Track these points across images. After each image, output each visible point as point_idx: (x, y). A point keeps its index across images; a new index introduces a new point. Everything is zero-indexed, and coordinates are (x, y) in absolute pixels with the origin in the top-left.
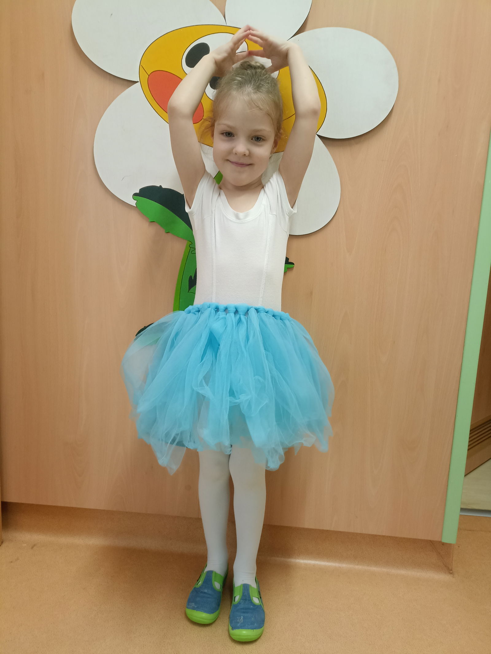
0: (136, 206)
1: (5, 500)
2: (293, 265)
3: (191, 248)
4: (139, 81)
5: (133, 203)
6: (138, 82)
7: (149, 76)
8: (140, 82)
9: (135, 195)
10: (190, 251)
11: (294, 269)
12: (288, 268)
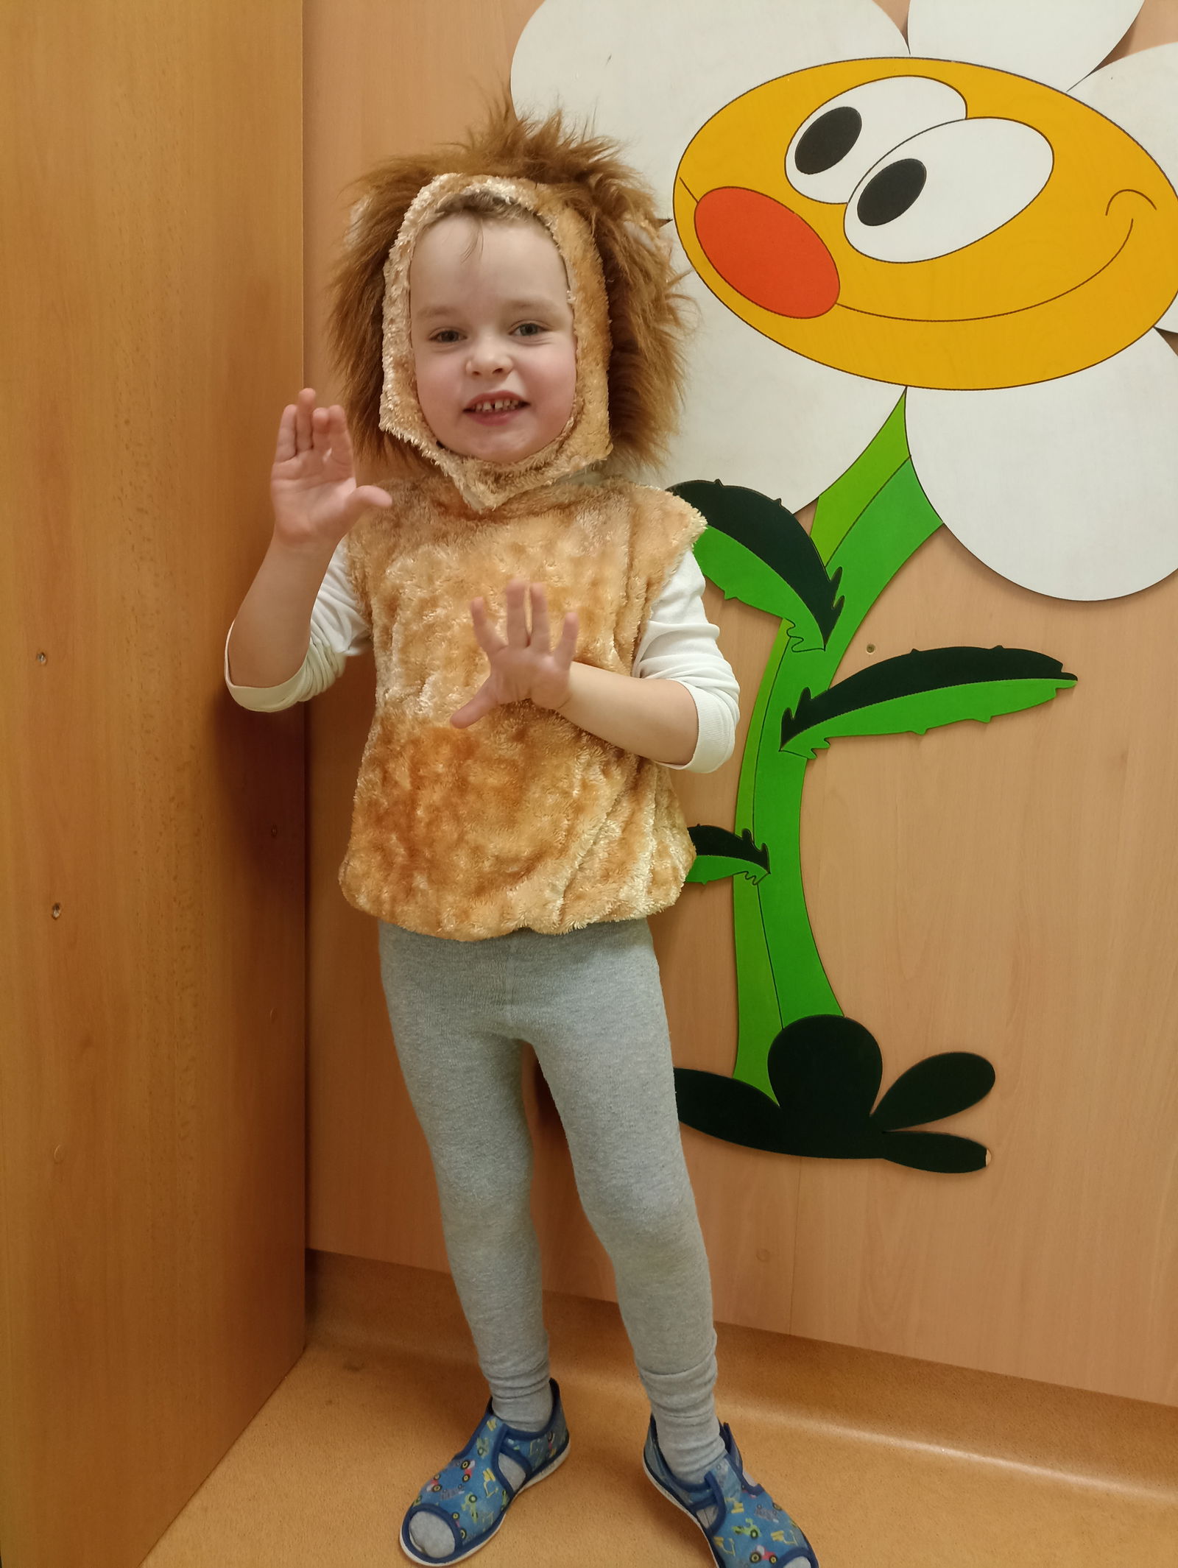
1: (313, 1246)
2: (1075, 682)
3: (790, 637)
4: (671, 216)
6: (669, 221)
7: (698, 203)
8: (674, 222)
10: (790, 645)
11: (1076, 691)
12: (1057, 689)
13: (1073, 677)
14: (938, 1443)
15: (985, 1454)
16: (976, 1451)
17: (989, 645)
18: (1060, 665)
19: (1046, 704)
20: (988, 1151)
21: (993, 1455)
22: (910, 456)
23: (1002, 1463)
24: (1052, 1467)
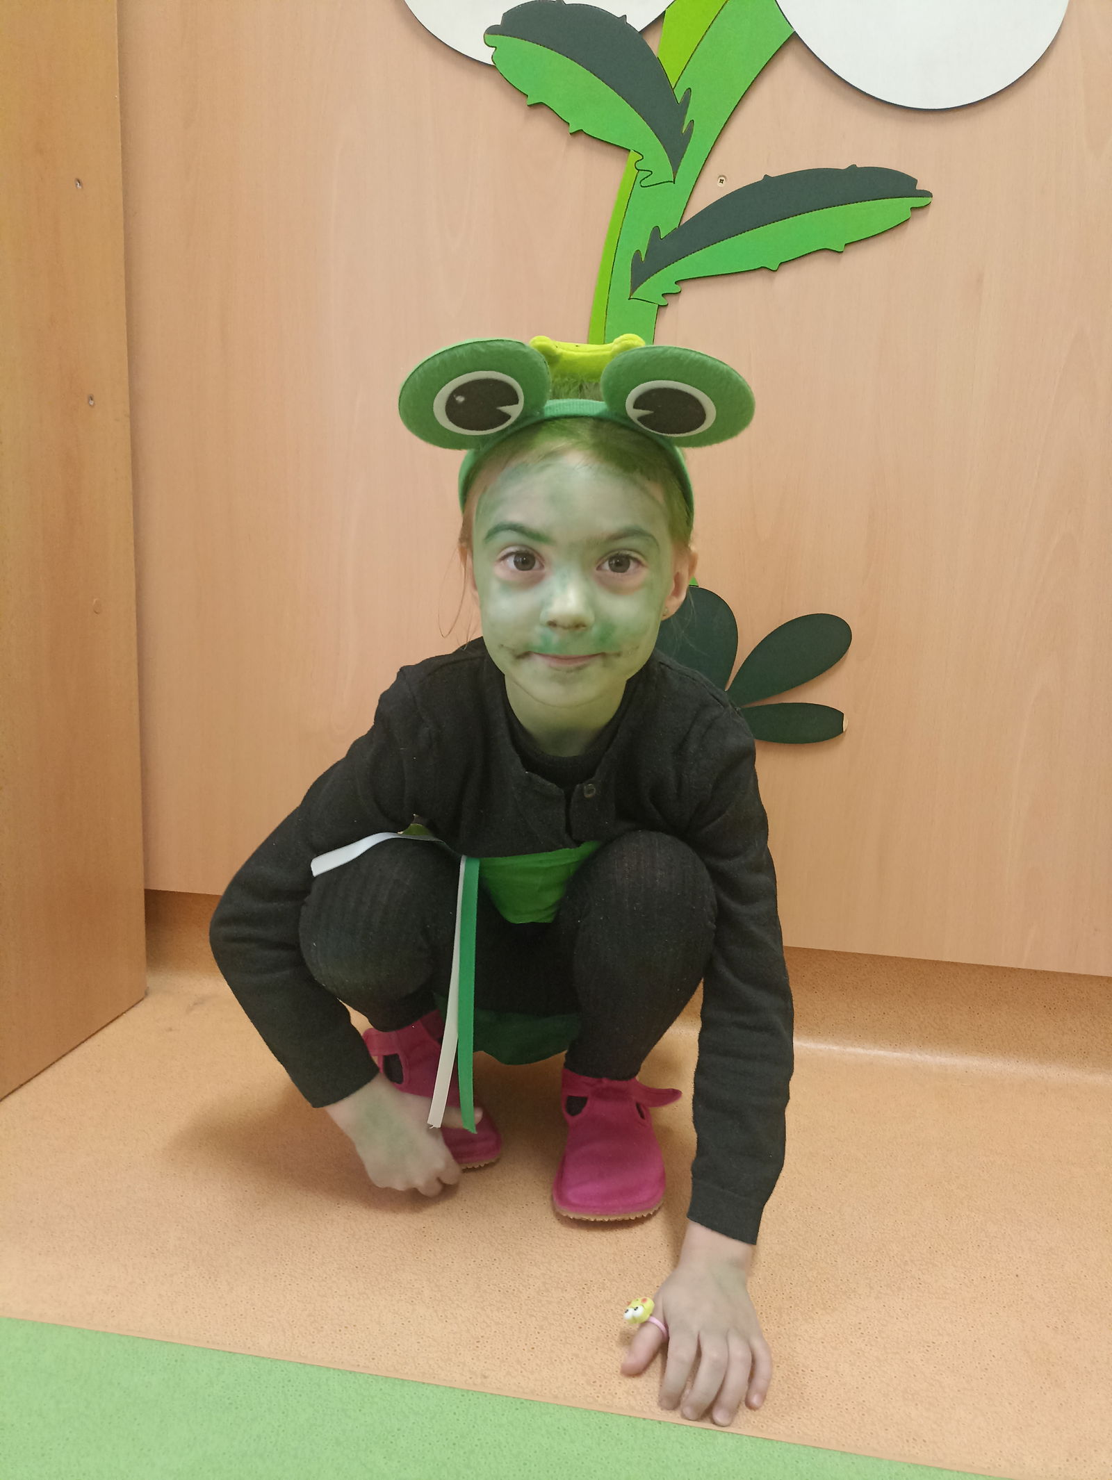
0: (492, 64)
1: (154, 887)
2: (930, 199)
3: (639, 170)
5: (485, 54)
9: (492, 31)
10: (639, 180)
11: (932, 207)
12: (913, 209)
13: (928, 195)
17: (843, 166)
18: (915, 181)
20: (845, 717)
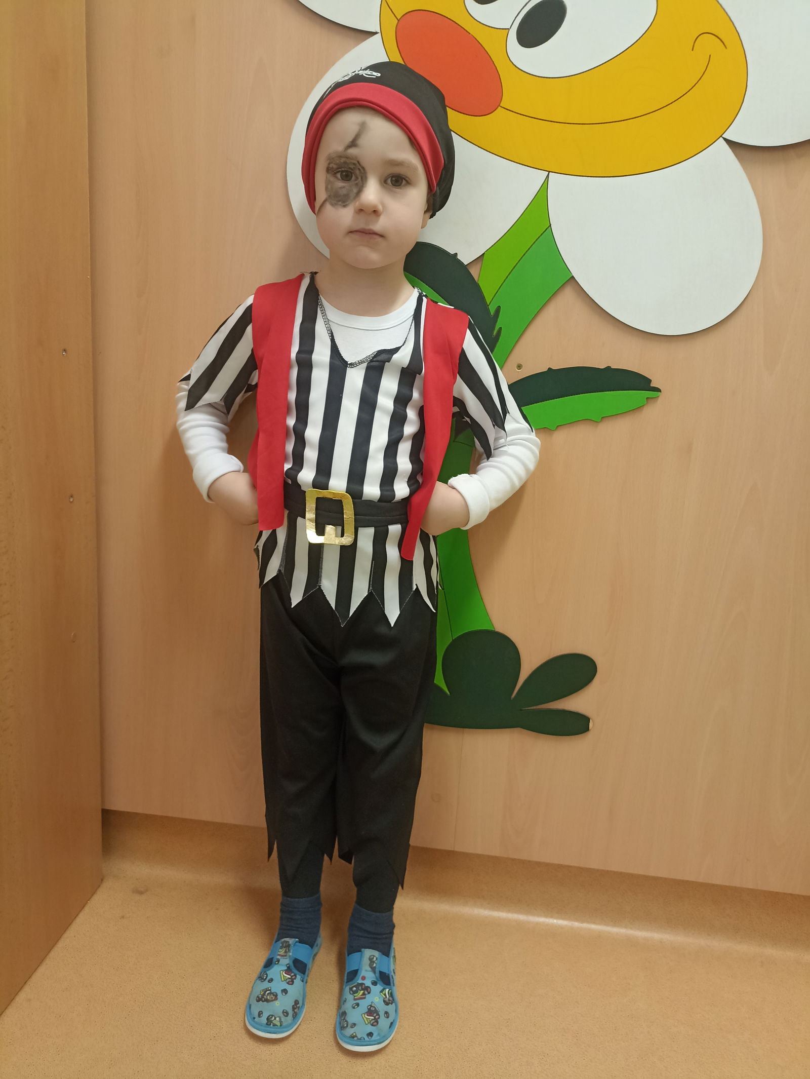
1: (107, 807)
2: (659, 393)
4: (379, 31)
6: (376, 33)
7: (398, 20)
8: (380, 34)
11: (660, 401)
12: (647, 398)
13: (658, 390)
14: (552, 917)
15: (583, 922)
16: (577, 920)
17: (602, 366)
18: (650, 381)
19: (639, 409)
20: (591, 720)
21: (588, 922)
22: (550, 225)
23: (593, 926)
24: (626, 927)
